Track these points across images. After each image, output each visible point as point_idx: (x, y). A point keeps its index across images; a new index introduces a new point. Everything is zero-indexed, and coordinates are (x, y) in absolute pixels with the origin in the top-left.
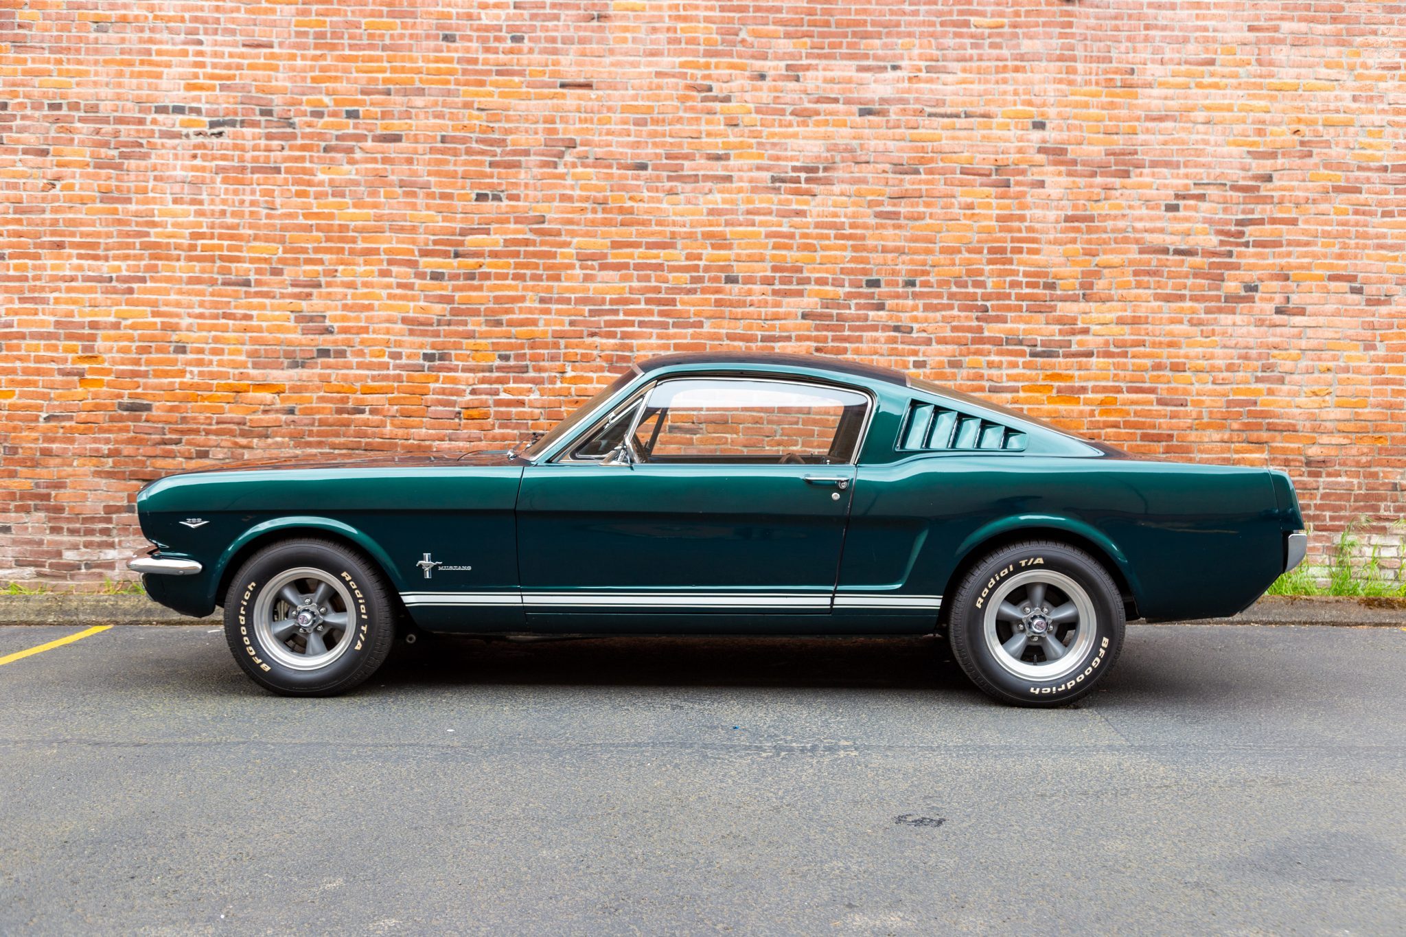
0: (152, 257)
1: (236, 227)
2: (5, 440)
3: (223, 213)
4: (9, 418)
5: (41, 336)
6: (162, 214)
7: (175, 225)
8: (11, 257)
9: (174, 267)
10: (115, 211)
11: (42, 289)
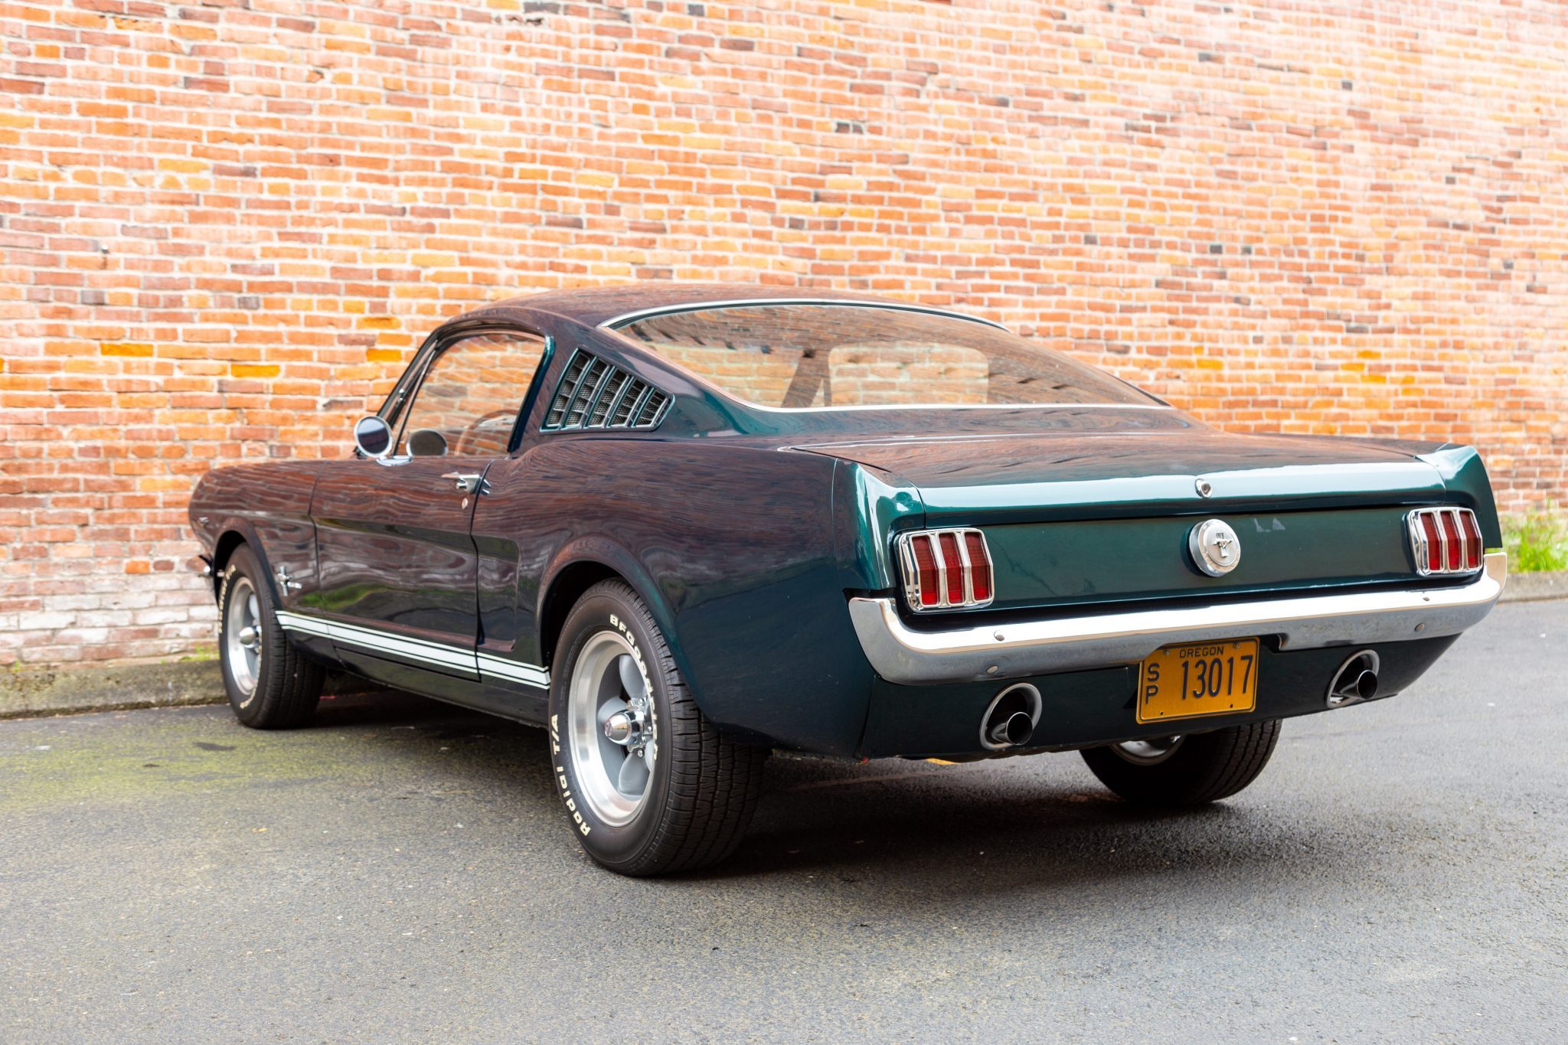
0: (458, 183)
1: (562, 148)
2: (272, 436)
3: (547, 128)
4: (275, 405)
5: (314, 288)
6: (469, 124)
7: (485, 141)
8: (265, 173)
9: (485, 198)
10: (407, 117)
11: (311, 222)
